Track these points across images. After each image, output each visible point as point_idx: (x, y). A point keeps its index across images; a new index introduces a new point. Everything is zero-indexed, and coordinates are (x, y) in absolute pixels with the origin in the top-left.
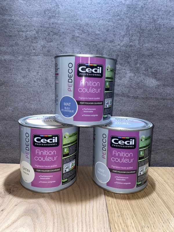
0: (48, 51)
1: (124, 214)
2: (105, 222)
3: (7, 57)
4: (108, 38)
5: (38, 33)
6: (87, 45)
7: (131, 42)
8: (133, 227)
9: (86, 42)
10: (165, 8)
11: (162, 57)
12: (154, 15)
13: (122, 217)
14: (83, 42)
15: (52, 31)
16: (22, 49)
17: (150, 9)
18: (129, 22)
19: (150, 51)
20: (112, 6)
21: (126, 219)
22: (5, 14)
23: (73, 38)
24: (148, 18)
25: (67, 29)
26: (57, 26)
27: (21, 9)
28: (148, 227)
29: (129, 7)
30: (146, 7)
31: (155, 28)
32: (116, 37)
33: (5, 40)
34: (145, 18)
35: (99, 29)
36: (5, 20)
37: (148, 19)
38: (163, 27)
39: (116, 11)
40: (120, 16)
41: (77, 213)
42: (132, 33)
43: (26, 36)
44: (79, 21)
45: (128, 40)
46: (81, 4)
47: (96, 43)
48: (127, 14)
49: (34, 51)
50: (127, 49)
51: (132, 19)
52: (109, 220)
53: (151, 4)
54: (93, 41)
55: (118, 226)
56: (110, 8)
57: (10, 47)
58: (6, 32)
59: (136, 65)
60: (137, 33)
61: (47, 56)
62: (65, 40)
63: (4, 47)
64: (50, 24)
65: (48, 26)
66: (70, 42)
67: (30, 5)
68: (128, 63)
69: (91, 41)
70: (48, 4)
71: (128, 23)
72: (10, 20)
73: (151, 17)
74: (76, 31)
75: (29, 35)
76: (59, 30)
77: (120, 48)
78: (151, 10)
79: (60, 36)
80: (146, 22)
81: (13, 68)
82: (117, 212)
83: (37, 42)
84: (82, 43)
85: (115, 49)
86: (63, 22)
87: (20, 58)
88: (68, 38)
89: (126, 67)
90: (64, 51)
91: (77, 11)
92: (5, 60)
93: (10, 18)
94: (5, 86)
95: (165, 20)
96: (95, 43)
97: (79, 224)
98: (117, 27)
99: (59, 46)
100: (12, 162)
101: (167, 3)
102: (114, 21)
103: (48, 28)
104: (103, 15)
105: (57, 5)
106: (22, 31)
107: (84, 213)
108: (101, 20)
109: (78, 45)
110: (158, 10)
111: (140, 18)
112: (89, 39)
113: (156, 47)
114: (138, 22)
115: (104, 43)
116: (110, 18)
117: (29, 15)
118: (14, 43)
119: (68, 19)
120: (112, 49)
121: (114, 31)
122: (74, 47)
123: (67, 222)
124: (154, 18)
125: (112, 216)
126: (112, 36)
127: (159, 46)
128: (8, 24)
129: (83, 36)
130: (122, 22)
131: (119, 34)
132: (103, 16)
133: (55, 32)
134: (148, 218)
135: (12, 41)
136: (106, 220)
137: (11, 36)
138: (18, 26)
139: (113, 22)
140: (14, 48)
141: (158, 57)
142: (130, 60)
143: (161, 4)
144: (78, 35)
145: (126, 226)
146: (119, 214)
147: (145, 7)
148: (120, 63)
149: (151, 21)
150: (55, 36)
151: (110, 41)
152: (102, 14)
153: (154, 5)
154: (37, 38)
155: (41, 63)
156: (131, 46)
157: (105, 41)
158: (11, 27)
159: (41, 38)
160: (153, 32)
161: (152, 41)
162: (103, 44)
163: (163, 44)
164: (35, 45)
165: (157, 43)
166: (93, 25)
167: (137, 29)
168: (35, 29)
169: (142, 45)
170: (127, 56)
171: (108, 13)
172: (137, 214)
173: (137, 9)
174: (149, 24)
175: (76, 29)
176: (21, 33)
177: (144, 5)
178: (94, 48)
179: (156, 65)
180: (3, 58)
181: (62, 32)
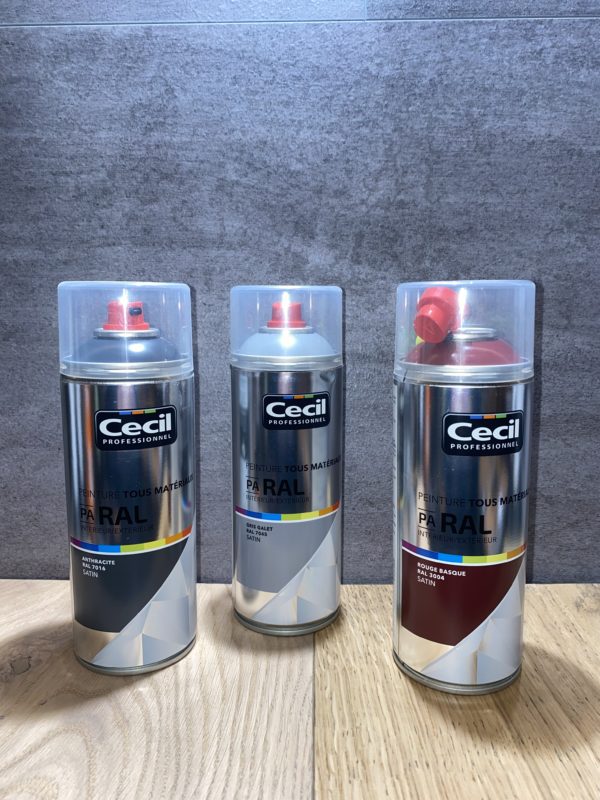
0: (145, 231)
1: (363, 727)
2: (301, 752)
3: (22, 254)
4: (329, 183)
5: (114, 177)
6: (265, 207)
7: (403, 192)
8: (382, 764)
9: (259, 199)
10: (507, 81)
11: (502, 236)
12: (470, 105)
13: (353, 735)
14: (252, 197)
15: (154, 170)
16: (66, 227)
17: (459, 88)
18: (395, 130)
19: (464, 218)
20: (338, 83)
21: (365, 741)
22: (14, 124)
23: (220, 188)
24: (452, 116)
25: (202, 162)
26: (171, 152)
27: (62, 106)
28: (428, 765)
29: (391, 84)
30: (445, 83)
31: (477, 144)
32: (355, 180)
33: (14, 203)
34: (441, 116)
35: (301, 155)
36: (14, 142)
37: (452, 119)
38: (501, 140)
39: (352, 98)
40: (364, 115)
41: (220, 725)
42: (403, 164)
43: (78, 188)
44: (238, 135)
45: (393, 186)
46: (243, 82)
47: (291, 200)
48: (386, 106)
49: (104, 232)
50: (389, 214)
51: (400, 120)
52: (313, 745)
53: (460, 71)
54: (283, 196)
55: (338, 763)
56: (331, 90)
57: (31, 224)
58: (16, 179)
59: (420, 263)
60: (421, 163)
61: (141, 245)
62: (197, 193)
63: (14, 224)
64: (148, 147)
65: (143, 153)
66: (213, 199)
67: (87, 95)
68: (395, 257)
69: (278, 195)
70: (140, 89)
71: (389, 134)
72: (28, 142)
73: (461, 111)
74: (228, 166)
75: (86, 185)
76: (178, 165)
77: (368, 212)
78: (462, 91)
79: (182, 183)
80: (446, 128)
81: (41, 286)
82: (343, 722)
83: (112, 205)
84: (248, 202)
85: (351, 215)
86: (188, 140)
87: (62, 253)
88: (204, 188)
89: (386, 270)
90: (194, 228)
91: (229, 104)
92: (16, 262)
93: (28, 135)
94: (17, 342)
95: (508, 120)
96: (289, 201)
97: (221, 757)
98: (355, 148)
99: (178, 215)
100: (42, 575)
101: (511, 64)
102: (346, 129)
103: (143, 160)
104: (310, 113)
105: (170, 91)
106: (67, 174)
107: (242, 725)
108: (305, 129)
109: (237, 207)
110: (485, 90)
111: (427, 115)
112: (271, 189)
113: (482, 205)
114: (422, 129)
115: (316, 200)
116: (333, 120)
117: (86, 125)
118: (42, 210)
119: (202, 131)
120: (343, 215)
121: (348, 161)
122: (224, 215)
123: (188, 751)
124: (472, 115)
125: (325, 734)
126: (343, 176)
127: (490, 201)
128: (22, 155)
129: (253, 179)
130: (372, 131)
131: (363, 167)
132: (310, 116)
133: (165, 171)
134: (435, 738)
135: (35, 204)
136: (306, 744)
137: (33, 189)
138: (53, 159)
139: (341, 131)
140: (43, 225)
141: (490, 235)
142: (401, 249)
143: (493, 70)
144: (234, 178)
145: (360, 763)
146: (348, 727)
147: (441, 82)
148: (367, 260)
149: (463, 124)
150: (165, 184)
151: (335, 192)
152: (307, 110)
153: (471, 75)
154: (111, 193)
155: (126, 267)
156: (402, 204)
157: (320, 192)
158: (34, 163)
159: (123, 192)
160: (469, 158)
161: (468, 185)
162: (314, 204)
163: (504, 194)
164: (104, 212)
165: (484, 192)
166: (280, 143)
167: (419, 151)
168: (103, 166)
169: (438, 200)
170: (391, 236)
171: (326, 105)
172: (401, 727)
173: (417, 91)
174: (456, 134)
175: (228, 158)
176: (63, 178)
177: (439, 75)
178: (285, 215)
179: (484, 260)
180: (9, 258)
181: (185, 169)
